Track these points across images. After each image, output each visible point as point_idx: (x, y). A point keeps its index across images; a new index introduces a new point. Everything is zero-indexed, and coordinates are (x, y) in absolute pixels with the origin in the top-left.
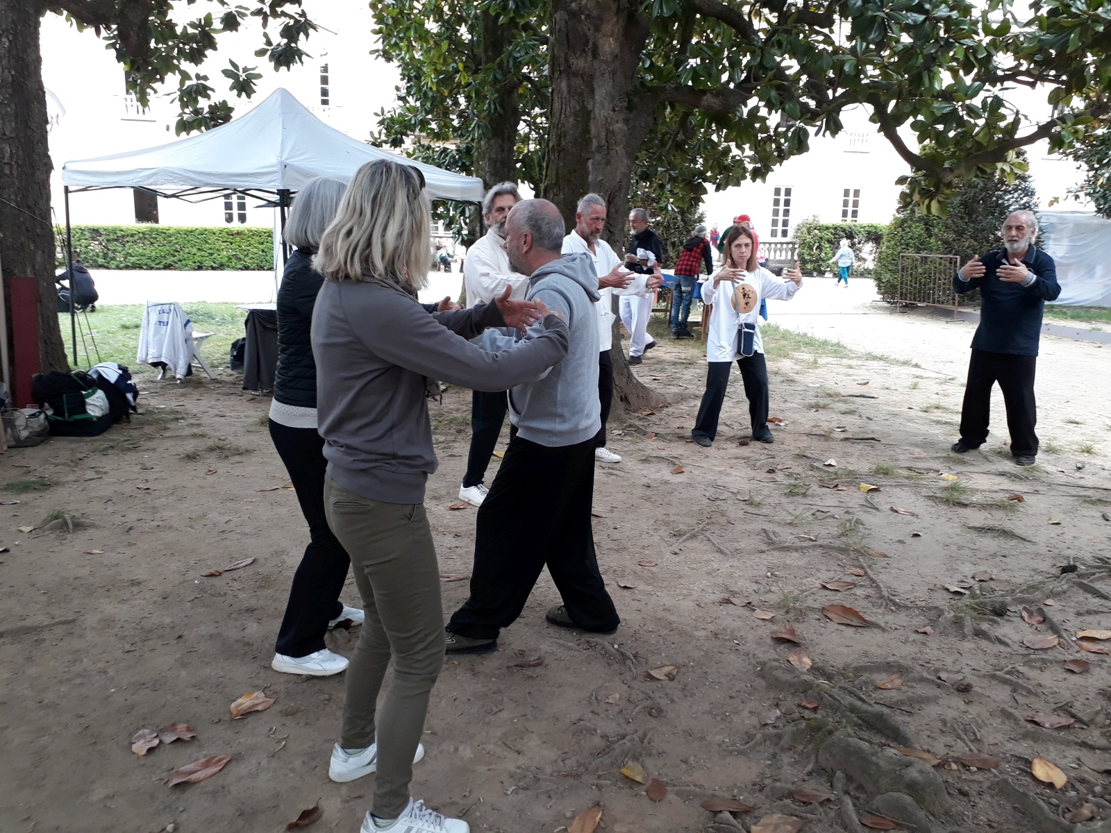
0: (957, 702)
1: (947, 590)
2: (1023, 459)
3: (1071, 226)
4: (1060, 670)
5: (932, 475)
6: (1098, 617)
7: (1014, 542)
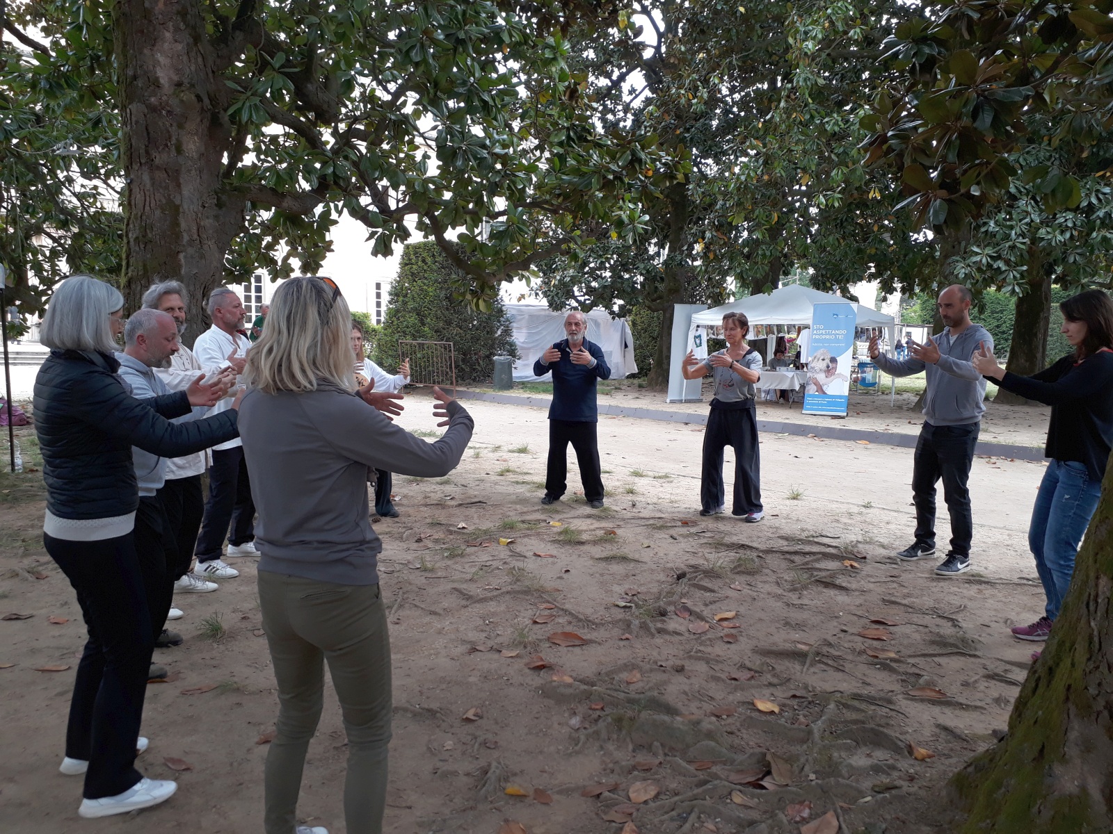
0: (680, 678)
1: (618, 606)
2: (596, 503)
3: (527, 317)
4: (722, 644)
5: (543, 524)
6: (718, 604)
7: (632, 565)
